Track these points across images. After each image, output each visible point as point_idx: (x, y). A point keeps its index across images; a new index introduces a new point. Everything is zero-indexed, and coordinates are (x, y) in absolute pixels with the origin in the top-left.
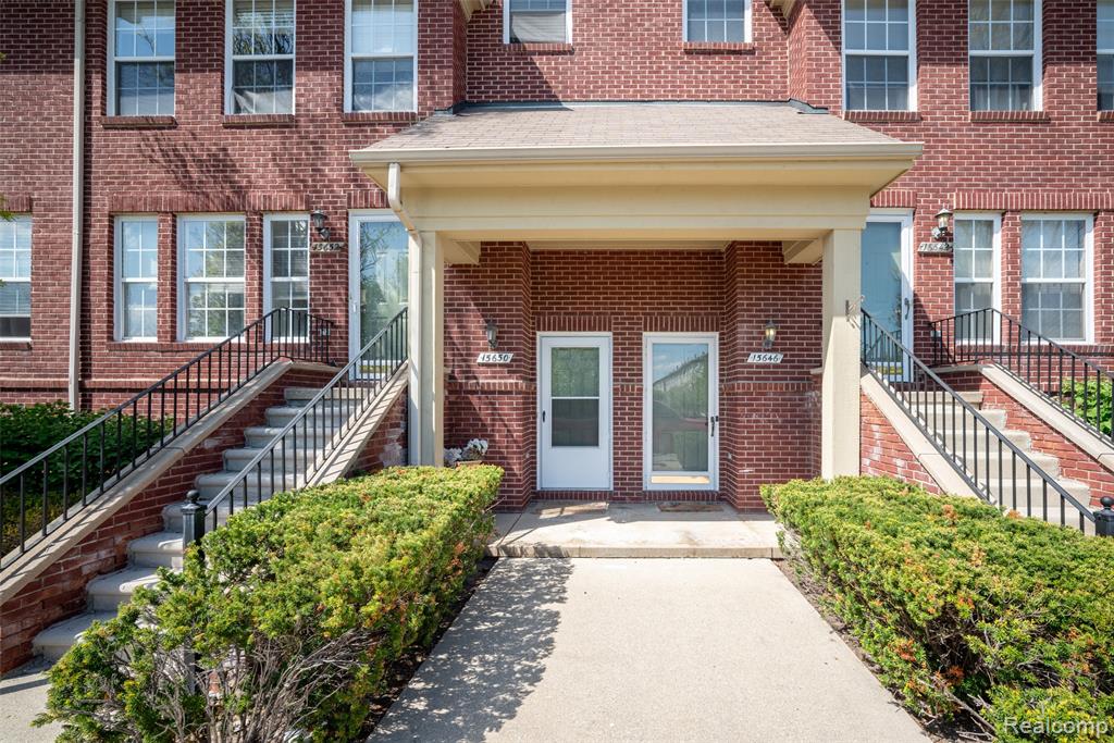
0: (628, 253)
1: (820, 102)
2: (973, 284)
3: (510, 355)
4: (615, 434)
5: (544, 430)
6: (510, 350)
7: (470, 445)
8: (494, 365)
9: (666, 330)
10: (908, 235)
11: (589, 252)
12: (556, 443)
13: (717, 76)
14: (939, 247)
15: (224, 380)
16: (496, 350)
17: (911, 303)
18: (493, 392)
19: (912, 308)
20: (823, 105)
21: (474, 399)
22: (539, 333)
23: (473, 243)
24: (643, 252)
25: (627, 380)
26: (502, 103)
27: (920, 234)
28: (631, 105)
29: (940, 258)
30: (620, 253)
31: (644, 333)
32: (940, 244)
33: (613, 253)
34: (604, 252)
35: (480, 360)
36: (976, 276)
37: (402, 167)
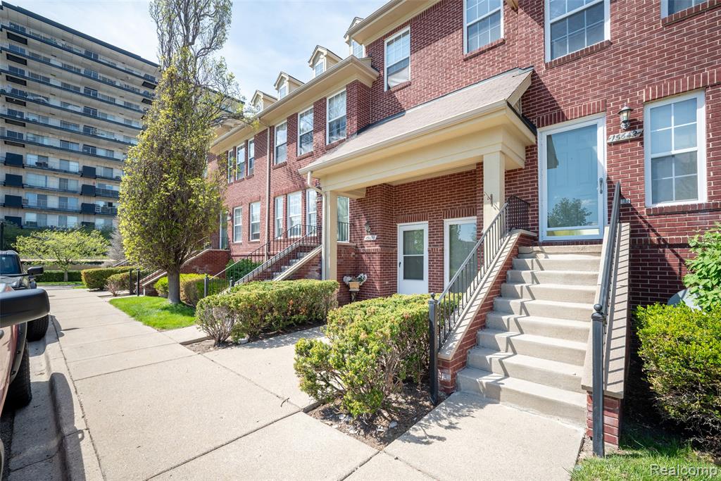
0: (435, 179)
1: (528, 64)
2: (673, 156)
3: (376, 236)
4: (429, 273)
5: (400, 271)
6: (376, 234)
7: (359, 276)
8: (370, 241)
9: (454, 217)
10: (601, 132)
11: (418, 182)
12: (405, 278)
13: (482, 67)
14: (627, 135)
15: (275, 252)
16: (371, 234)
17: (605, 181)
18: (370, 253)
19: (606, 185)
20: (531, 65)
21: (364, 256)
22: (398, 224)
23: (362, 189)
24: (442, 177)
25: (435, 246)
26: (383, 120)
27: (610, 129)
28: (437, 100)
29: (630, 144)
30: (431, 179)
31: (445, 220)
32: (627, 133)
33: (428, 180)
34: (424, 181)
35: (365, 239)
36: (675, 149)
37: (312, 172)
